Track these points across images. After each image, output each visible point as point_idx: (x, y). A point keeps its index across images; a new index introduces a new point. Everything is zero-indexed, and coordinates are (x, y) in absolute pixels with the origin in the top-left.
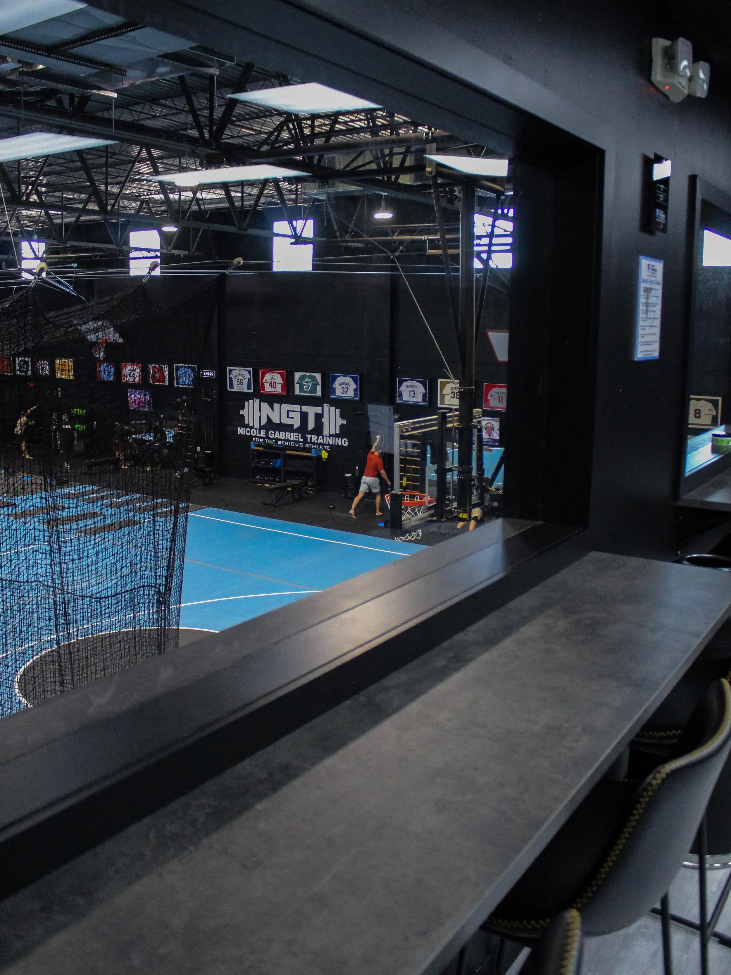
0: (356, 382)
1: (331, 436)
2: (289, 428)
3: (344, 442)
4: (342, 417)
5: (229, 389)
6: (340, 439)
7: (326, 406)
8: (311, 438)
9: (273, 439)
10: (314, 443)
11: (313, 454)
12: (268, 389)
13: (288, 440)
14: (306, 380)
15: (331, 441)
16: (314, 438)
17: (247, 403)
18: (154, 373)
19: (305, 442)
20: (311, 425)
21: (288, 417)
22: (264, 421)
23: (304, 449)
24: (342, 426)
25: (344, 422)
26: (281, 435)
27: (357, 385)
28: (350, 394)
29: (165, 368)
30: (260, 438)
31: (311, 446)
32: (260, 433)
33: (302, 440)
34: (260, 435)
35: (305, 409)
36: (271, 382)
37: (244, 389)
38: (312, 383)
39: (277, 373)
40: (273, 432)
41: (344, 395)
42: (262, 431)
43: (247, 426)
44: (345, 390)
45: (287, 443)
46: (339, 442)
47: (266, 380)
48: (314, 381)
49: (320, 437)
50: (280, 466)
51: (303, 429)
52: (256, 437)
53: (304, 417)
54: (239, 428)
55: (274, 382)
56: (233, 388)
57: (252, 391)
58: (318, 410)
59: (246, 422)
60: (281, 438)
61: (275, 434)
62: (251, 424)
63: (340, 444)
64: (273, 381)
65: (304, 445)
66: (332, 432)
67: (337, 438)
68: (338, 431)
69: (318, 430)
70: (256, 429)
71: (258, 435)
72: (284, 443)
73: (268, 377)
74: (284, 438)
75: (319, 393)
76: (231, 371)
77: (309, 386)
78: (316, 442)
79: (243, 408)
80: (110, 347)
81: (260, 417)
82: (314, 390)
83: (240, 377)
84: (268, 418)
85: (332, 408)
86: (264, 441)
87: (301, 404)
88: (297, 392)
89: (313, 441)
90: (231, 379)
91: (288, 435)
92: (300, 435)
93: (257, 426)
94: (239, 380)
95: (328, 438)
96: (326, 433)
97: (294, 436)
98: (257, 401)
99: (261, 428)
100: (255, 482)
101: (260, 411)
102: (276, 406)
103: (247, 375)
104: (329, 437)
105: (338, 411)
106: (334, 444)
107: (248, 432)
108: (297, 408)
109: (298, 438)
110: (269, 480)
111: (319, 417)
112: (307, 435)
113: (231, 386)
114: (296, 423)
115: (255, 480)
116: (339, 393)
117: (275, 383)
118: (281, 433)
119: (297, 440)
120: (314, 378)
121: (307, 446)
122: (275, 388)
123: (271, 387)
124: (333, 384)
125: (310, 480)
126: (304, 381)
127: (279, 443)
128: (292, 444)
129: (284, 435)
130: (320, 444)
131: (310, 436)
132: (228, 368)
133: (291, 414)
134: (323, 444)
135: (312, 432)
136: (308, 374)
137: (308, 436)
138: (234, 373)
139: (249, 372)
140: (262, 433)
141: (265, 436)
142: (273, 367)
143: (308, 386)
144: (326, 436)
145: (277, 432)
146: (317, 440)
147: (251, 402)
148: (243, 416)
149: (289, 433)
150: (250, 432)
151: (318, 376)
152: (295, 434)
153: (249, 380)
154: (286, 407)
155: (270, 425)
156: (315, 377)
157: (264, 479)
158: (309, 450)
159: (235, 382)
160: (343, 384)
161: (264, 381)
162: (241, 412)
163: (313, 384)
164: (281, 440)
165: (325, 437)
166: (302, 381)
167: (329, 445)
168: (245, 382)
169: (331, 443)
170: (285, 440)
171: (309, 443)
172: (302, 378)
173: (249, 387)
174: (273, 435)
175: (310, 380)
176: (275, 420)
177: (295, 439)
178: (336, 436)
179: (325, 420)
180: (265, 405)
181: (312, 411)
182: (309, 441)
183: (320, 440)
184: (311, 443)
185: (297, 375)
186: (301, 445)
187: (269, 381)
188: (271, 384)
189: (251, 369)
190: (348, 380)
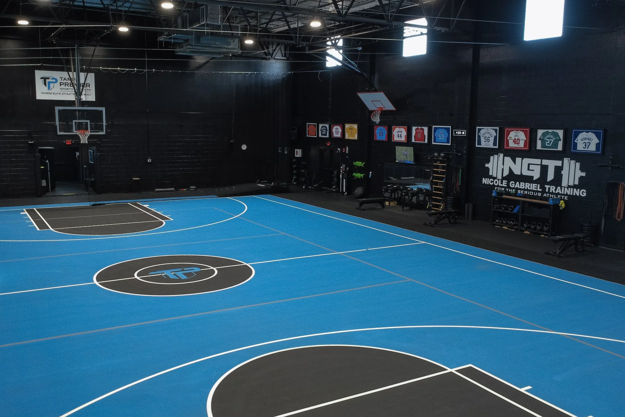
0: (598, 137)
1: (569, 187)
2: (529, 179)
3: (583, 193)
4: (582, 169)
5: (477, 146)
6: (578, 190)
7: (566, 160)
8: (549, 189)
9: (514, 188)
10: (552, 193)
11: (551, 202)
12: (512, 144)
13: (527, 190)
14: (548, 136)
15: (569, 192)
16: (553, 189)
17: (492, 158)
18: (417, 133)
19: (544, 191)
20: (551, 176)
21: (529, 169)
22: (506, 173)
23: (542, 198)
24: (581, 178)
25: (584, 174)
26: (521, 185)
27: (599, 140)
28: (592, 148)
29: (426, 129)
30: (501, 187)
31: (549, 196)
32: (502, 183)
33: (541, 190)
34: (501, 185)
35: (545, 162)
36: (515, 139)
37: (491, 145)
38: (554, 139)
39: (521, 131)
40: (514, 182)
41: (586, 149)
42: (504, 181)
43: (491, 177)
44: (587, 145)
45: (526, 192)
46: (577, 192)
47: (511, 138)
48: (556, 137)
49: (559, 188)
50: (518, 212)
51: (542, 180)
52: (498, 186)
53: (544, 169)
54: (484, 179)
55: (517, 139)
56: (481, 145)
57: (497, 147)
58: (559, 163)
59: (491, 174)
60: (521, 188)
61: (515, 184)
62: (495, 175)
63: (578, 195)
64: (516, 138)
65: (542, 195)
66: (571, 184)
67: (575, 189)
68: (577, 183)
69: (557, 181)
70: (499, 180)
71: (500, 185)
72: (524, 192)
73: (513, 135)
74: (523, 188)
75: (560, 147)
76: (479, 130)
77: (551, 141)
78: (554, 192)
79: (488, 162)
80: (384, 113)
81: (503, 169)
82: (555, 145)
83: (487, 135)
84: (510, 169)
85: (573, 162)
86: (505, 190)
87: (542, 158)
88: (539, 147)
89: (551, 191)
90: (479, 137)
91: (528, 186)
92: (539, 185)
93: (500, 177)
94: (487, 138)
95: (566, 189)
96: (564, 183)
97: (533, 187)
98: (501, 155)
99: (503, 178)
100: (494, 225)
101: (503, 164)
102: (518, 160)
103: (494, 134)
104: (568, 188)
105: (578, 165)
106: (571, 194)
107: (492, 182)
108: (538, 161)
109: (537, 188)
110: (507, 224)
111: (558, 170)
112: (545, 186)
113: (479, 143)
114: (536, 175)
115: (495, 223)
116: (580, 147)
117: (519, 139)
118: (521, 183)
119: (536, 189)
120: (556, 135)
121: (545, 195)
122: (519, 144)
123: (515, 144)
124: (575, 139)
125: (546, 226)
126: (546, 138)
127: (519, 191)
128: (531, 193)
129: (523, 185)
130: (559, 194)
131: (549, 186)
132: (477, 128)
133: (531, 167)
134: (561, 194)
135: (551, 183)
136: (550, 131)
137: (547, 187)
138: (482, 132)
139: (496, 130)
140: (504, 183)
141: (506, 186)
142: (517, 126)
143: (549, 142)
144: (564, 187)
145: (518, 183)
146: (555, 190)
147: (496, 156)
148: (488, 169)
149: (529, 184)
150: (493, 182)
151: (561, 133)
152: (534, 185)
153: (495, 137)
154: (527, 161)
155: (511, 176)
156: (557, 133)
157: (503, 222)
158: (547, 199)
159: (482, 139)
160: (585, 139)
161: (508, 138)
162: (487, 165)
163: (555, 140)
164: (521, 189)
165: (563, 188)
166: (544, 137)
167: (567, 195)
168: (492, 140)
169: (569, 194)
170: (524, 190)
171: (547, 193)
172: (544, 135)
173: (495, 144)
174: (514, 185)
175: (552, 136)
176: (517, 172)
177: (534, 189)
178: (575, 187)
179: (564, 172)
180: (508, 160)
181: (552, 164)
182: (547, 191)
183: (559, 190)
184: (549, 192)
185: (540, 132)
186: (540, 194)
187: (513, 138)
188: (515, 141)
189: (498, 128)
190: (591, 135)
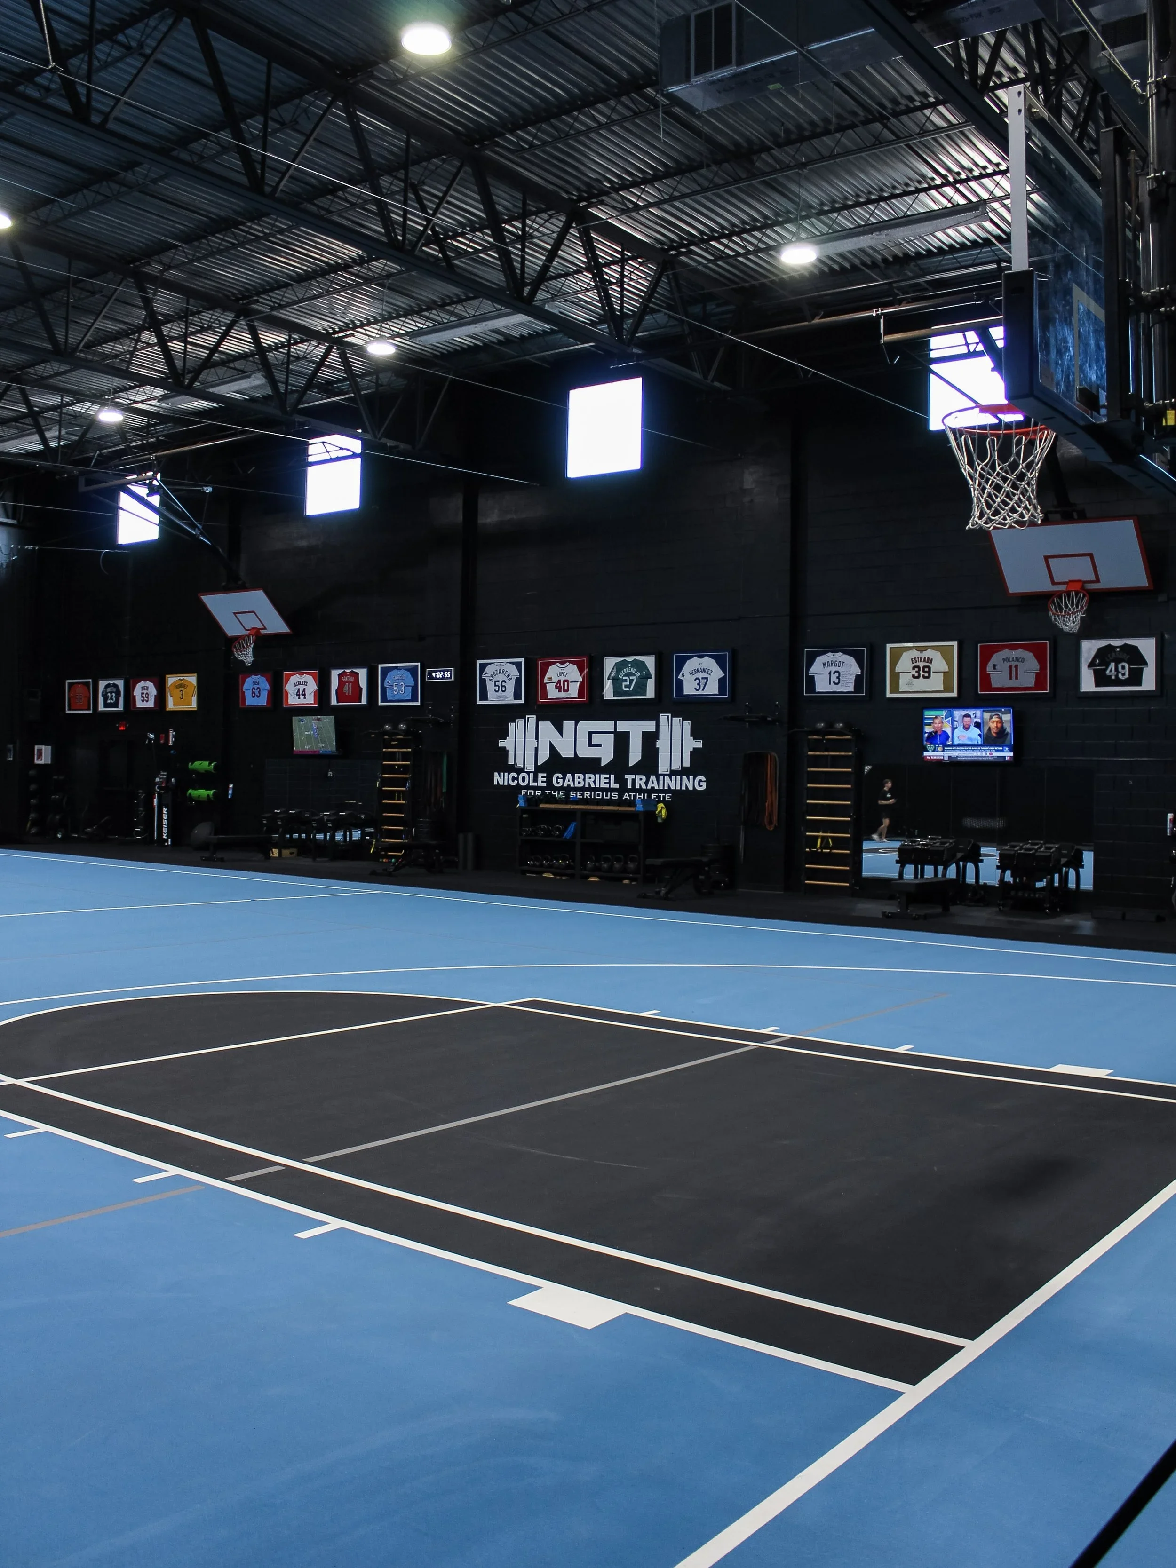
0: (722, 667)
1: (673, 773)
2: (591, 766)
3: (699, 783)
4: (695, 735)
5: (479, 702)
6: (691, 778)
7: (663, 718)
8: (634, 781)
9: (562, 788)
10: (641, 791)
11: (639, 809)
12: (553, 693)
13: (590, 789)
14: (626, 670)
15: (673, 783)
16: (641, 781)
17: (512, 726)
18: (341, 684)
19: (623, 789)
20: (635, 755)
21: (590, 744)
22: (544, 757)
23: (620, 802)
24: (695, 753)
25: (699, 744)
26: (577, 780)
27: (724, 671)
28: (712, 689)
29: (363, 673)
30: (535, 788)
31: (635, 796)
32: (536, 780)
33: (617, 786)
34: (535, 784)
35: (623, 726)
36: (559, 681)
37: (508, 698)
38: (638, 674)
39: (570, 662)
40: (560, 776)
41: (700, 692)
42: (540, 775)
43: (512, 769)
44: (702, 683)
45: (587, 795)
46: (688, 783)
47: (550, 679)
48: (641, 672)
49: (653, 778)
50: (574, 837)
51: (619, 765)
52: (528, 787)
53: (622, 741)
54: (496, 774)
55: (565, 681)
56: (487, 699)
57: (522, 701)
58: (649, 726)
59: (511, 762)
60: (577, 785)
61: (564, 779)
62: (520, 764)
63: (691, 788)
64: (562, 678)
65: (621, 796)
66: (676, 766)
67: (684, 778)
68: (687, 763)
69: (649, 764)
70: (528, 773)
71: (532, 784)
72: (582, 795)
73: (554, 672)
74: (581, 785)
75: (650, 693)
76: (483, 667)
77: (631, 681)
78: (644, 787)
79: (505, 735)
80: (264, 642)
81: (536, 749)
82: (641, 687)
83: (500, 677)
84: (552, 747)
85: (677, 720)
86: (543, 793)
87: (615, 718)
88: (609, 693)
89: (638, 787)
90: (483, 682)
91: (590, 779)
92: (612, 776)
93: (531, 767)
94: (499, 684)
95: (667, 777)
96: (663, 768)
97: (602, 780)
98: (533, 719)
99: (538, 769)
100: (524, 872)
101: (537, 738)
102: (568, 725)
103: (514, 672)
104: (670, 776)
105: (687, 725)
106: (678, 788)
107: (514, 779)
108: (608, 725)
109: (609, 783)
110: (551, 866)
111: (650, 739)
112: (626, 777)
113: (484, 696)
114: (606, 754)
115: (526, 868)
116: (689, 688)
117: (567, 681)
118: (577, 775)
119: (607, 786)
120: (641, 666)
121: (626, 796)
122: (567, 691)
123: (560, 691)
124: (678, 674)
125: (632, 860)
126: (622, 674)
127: (572, 793)
128: (598, 795)
129: (581, 780)
130: (653, 790)
131: (633, 777)
132: (479, 662)
133: (596, 739)
134: (659, 791)
135: (637, 769)
136: (630, 659)
137: (629, 777)
138: (489, 670)
139: (518, 665)
140: (540, 779)
141: (545, 784)
142: (562, 654)
143: (629, 683)
144: (664, 775)
145: (569, 776)
146: (646, 783)
147: (521, 722)
148: (504, 751)
149: (592, 776)
150: (517, 779)
151: (650, 661)
152: (603, 776)
153: (518, 680)
154: (586, 726)
155: (555, 763)
156: (643, 662)
157: (542, 865)
158: (632, 803)
159: (490, 686)
160: (698, 671)
161: (546, 681)
162: (501, 744)
163: (639, 678)
164: (576, 789)
165: (661, 777)
166: (618, 672)
167: (669, 790)
168: (511, 686)
169: (673, 788)
170: (583, 789)
171: (629, 791)
172: (619, 667)
173: (517, 696)
174: (561, 781)
175: (633, 670)
176: (566, 752)
177: (603, 786)
178: (683, 772)
179: (662, 745)
181: (636, 728)
182: (630, 786)
183: (653, 783)
184: (634, 789)
185: (610, 663)
186: (615, 796)
187: (555, 680)
188: (559, 686)
189: (522, 660)
190: (709, 663)
